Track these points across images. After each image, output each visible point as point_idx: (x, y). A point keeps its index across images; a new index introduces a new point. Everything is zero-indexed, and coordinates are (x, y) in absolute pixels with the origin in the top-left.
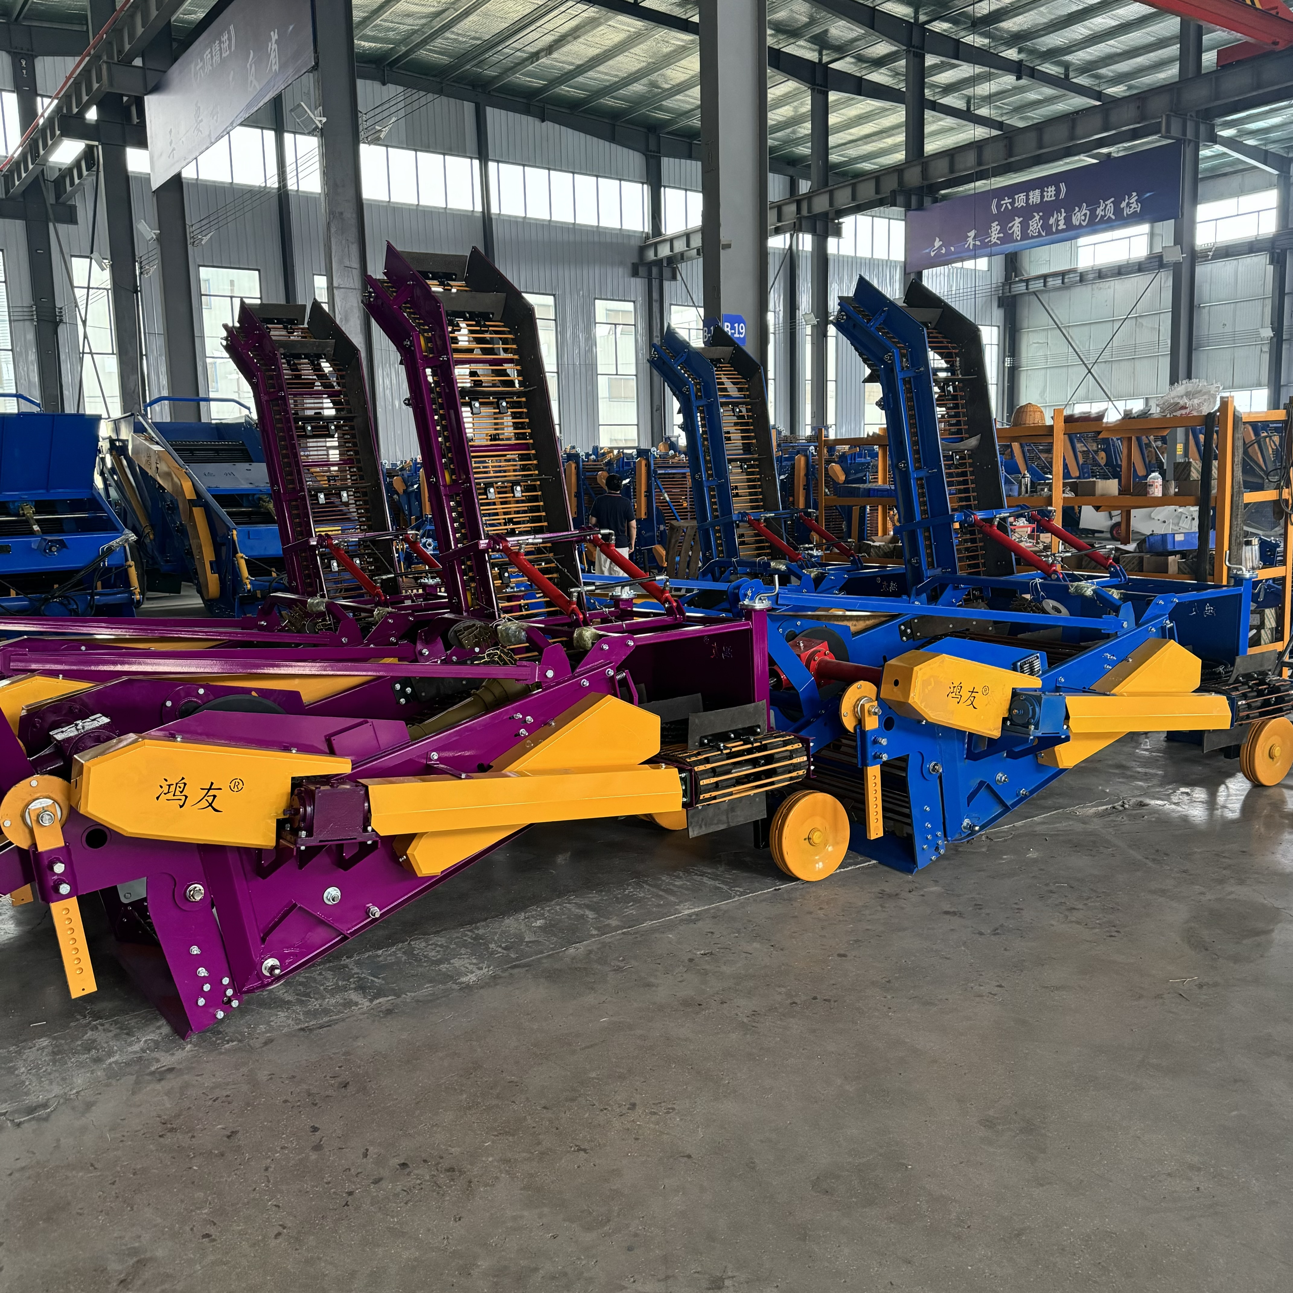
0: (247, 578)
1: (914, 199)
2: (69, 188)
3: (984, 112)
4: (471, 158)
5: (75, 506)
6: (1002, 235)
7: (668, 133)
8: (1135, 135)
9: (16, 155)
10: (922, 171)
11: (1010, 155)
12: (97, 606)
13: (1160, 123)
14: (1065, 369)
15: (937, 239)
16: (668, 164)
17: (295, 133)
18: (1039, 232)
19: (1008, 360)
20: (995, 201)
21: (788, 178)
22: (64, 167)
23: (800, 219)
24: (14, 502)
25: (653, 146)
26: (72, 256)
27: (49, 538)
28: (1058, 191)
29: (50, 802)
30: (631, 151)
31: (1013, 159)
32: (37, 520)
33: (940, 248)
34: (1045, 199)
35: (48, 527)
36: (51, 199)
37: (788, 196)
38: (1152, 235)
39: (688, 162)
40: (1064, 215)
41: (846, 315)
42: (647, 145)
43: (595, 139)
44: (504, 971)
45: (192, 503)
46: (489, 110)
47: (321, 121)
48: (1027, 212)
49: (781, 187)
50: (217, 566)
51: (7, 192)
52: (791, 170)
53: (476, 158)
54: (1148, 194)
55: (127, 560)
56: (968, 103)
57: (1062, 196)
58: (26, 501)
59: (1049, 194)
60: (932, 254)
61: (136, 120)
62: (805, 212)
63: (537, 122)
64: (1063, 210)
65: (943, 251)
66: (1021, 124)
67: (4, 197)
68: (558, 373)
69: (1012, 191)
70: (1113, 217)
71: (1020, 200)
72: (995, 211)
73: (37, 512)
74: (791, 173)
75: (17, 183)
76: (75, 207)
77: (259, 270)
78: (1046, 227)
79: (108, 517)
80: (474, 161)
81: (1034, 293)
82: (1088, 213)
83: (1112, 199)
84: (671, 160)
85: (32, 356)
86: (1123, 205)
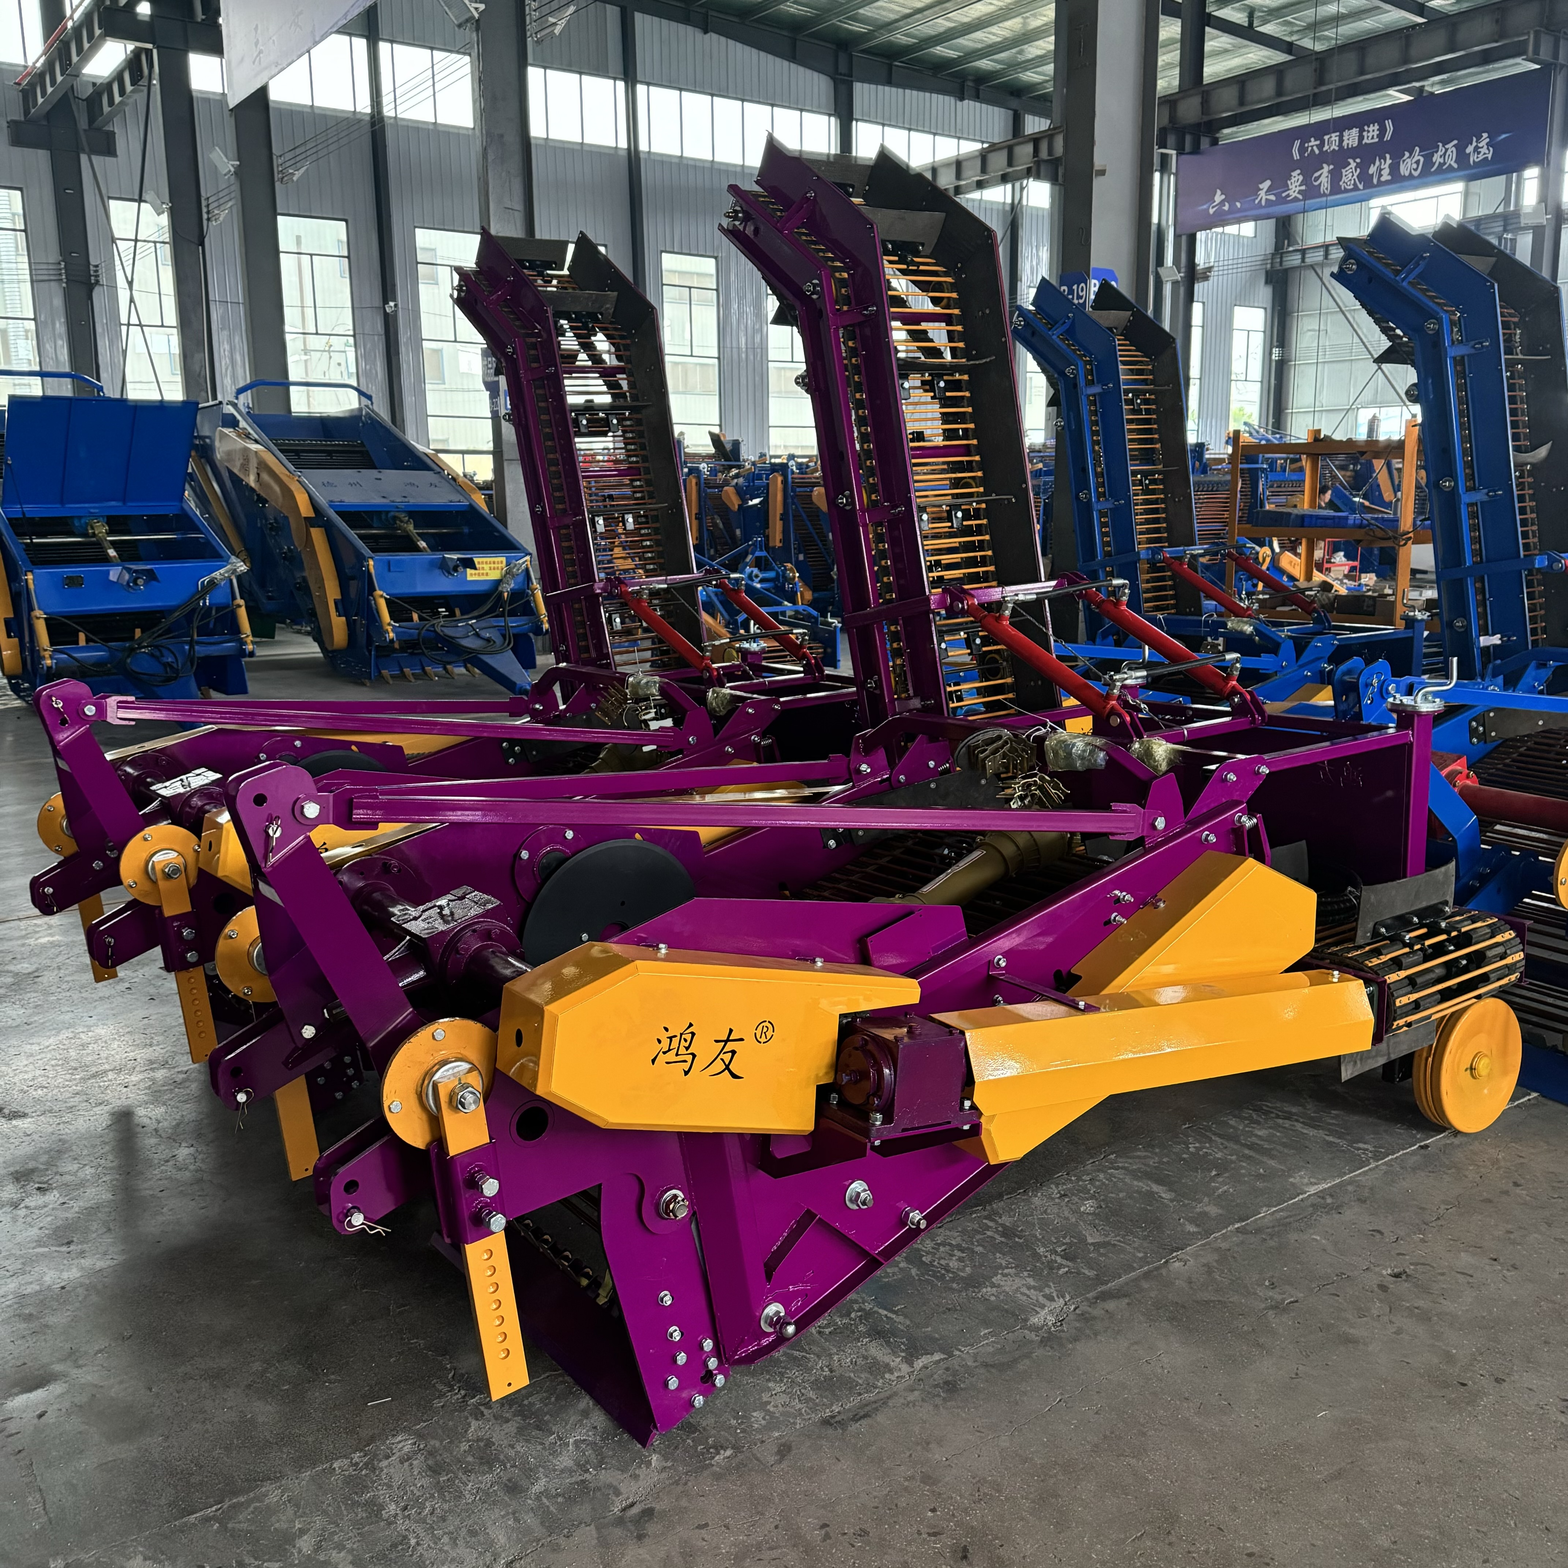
0: (389, 624)
1: (1188, 139)
2: (106, 109)
3: (1268, 29)
4: (615, 79)
5: (156, 524)
6: (1303, 188)
7: (863, 51)
8: (1486, 58)
9: (38, 65)
10: (1202, 103)
11: (1321, 82)
12: (199, 658)
13: (1526, 42)
14: (1347, 364)
15: (1219, 192)
16: (862, 92)
17: (392, 42)
18: (1355, 184)
19: (1276, 351)
20: (1297, 143)
21: (1011, 113)
22: (99, 81)
23: (1038, 163)
24: (80, 518)
25: (843, 68)
26: (110, 198)
27: (134, 567)
28: (1382, 131)
29: (466, 1066)
30: (816, 74)
31: (1324, 88)
32: (112, 542)
33: (1222, 203)
34: (1365, 141)
35: (128, 552)
36: (83, 123)
37: (1010, 137)
38: (1467, 194)
39: (887, 88)
40: (1389, 161)
41: (1358, 264)
42: (836, 68)
43: (770, 57)
44: (1093, 1303)
45: (310, 522)
46: (638, 17)
47: (476, 9)
48: (1340, 159)
49: (1002, 124)
50: (343, 606)
51: (27, 112)
52: (1015, 103)
53: (621, 79)
54: (1504, 136)
55: (234, 598)
56: (1251, 16)
57: (1388, 136)
58: (97, 517)
59: (1370, 135)
60: (1211, 211)
61: (200, 17)
62: (1044, 154)
63: (699, 34)
64: (1388, 156)
65: (1226, 207)
66: (1319, 47)
67: (22, 119)
68: (719, 358)
69: (1320, 130)
70: (1455, 166)
71: (1332, 142)
72: (1296, 156)
73: (111, 533)
74: (1014, 107)
75: (40, 100)
76: (113, 133)
77: (346, 221)
78: (1365, 178)
79: (206, 539)
80: (618, 82)
81: (1312, 267)
82: (1422, 159)
83: (1455, 142)
84: (866, 86)
85: (60, 327)
86: (1470, 149)
